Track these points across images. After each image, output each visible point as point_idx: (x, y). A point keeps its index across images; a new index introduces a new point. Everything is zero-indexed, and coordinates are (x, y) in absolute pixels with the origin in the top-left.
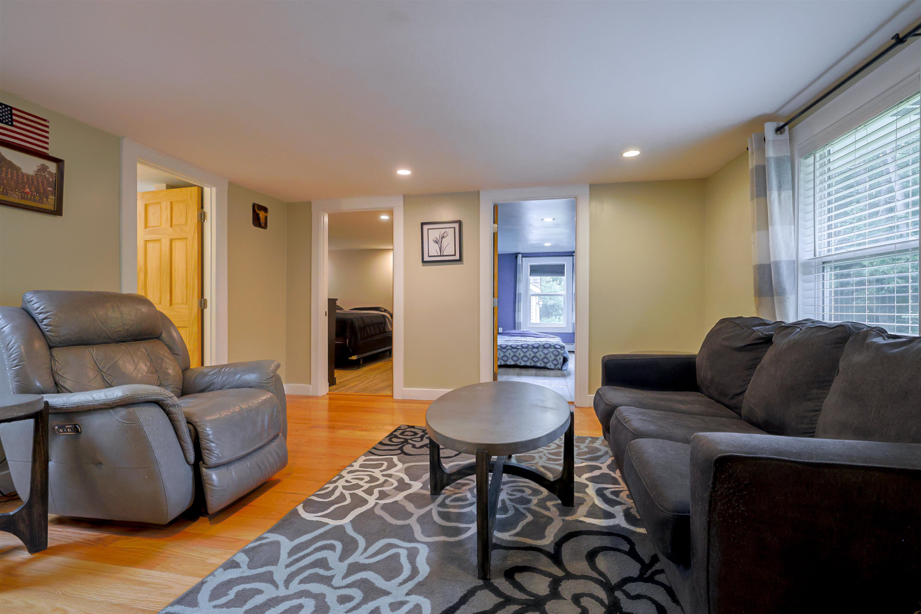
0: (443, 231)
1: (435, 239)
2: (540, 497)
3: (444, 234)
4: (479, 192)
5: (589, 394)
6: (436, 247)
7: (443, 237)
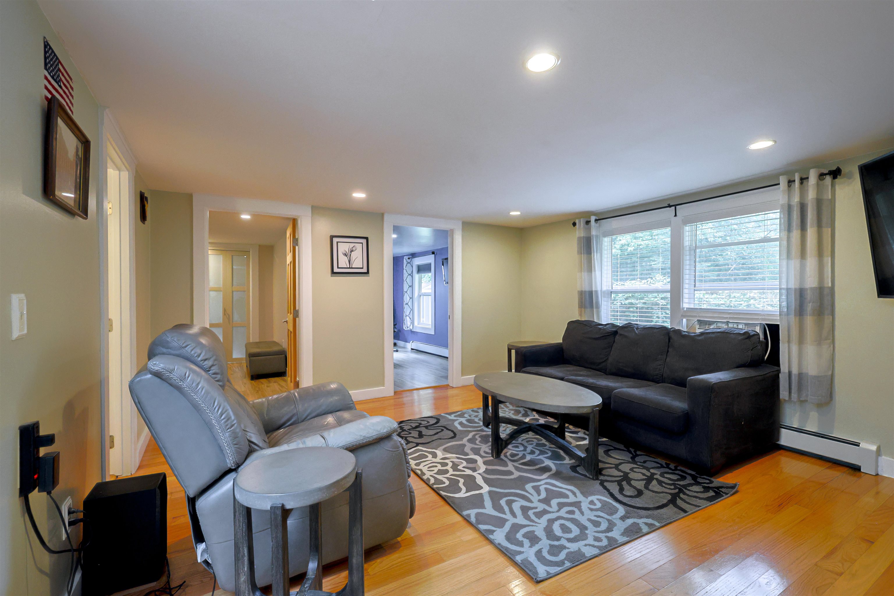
0: (352, 245)
1: (344, 252)
3: (353, 248)
4: (382, 215)
5: (462, 377)
6: (346, 259)
7: (352, 251)
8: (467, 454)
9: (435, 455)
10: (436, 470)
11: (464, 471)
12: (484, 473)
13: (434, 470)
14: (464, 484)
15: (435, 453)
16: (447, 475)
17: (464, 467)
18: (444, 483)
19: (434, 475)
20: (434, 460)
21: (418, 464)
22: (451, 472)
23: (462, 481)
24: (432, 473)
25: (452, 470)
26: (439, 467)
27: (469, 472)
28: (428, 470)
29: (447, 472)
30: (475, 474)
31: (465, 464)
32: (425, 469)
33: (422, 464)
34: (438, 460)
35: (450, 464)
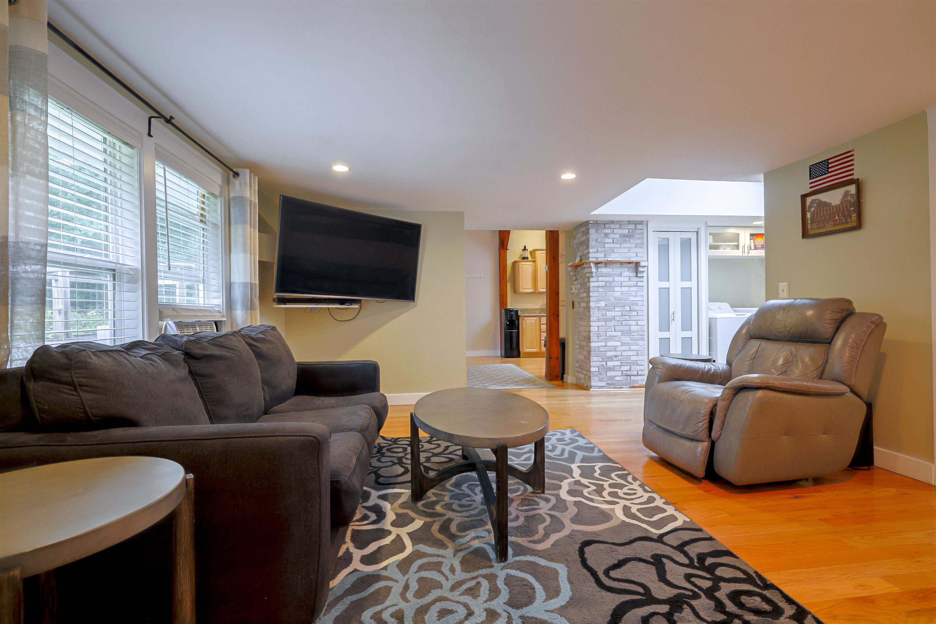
2: (442, 503)
8: (576, 503)
9: (626, 510)
10: (625, 490)
11: (590, 483)
12: (568, 477)
13: (628, 489)
14: (595, 471)
15: (625, 514)
16: (611, 481)
17: (589, 487)
18: (616, 475)
19: (627, 484)
20: (628, 503)
21: (651, 500)
22: (606, 485)
23: (596, 475)
24: (631, 487)
25: (604, 486)
26: (620, 493)
27: (585, 481)
28: (636, 490)
29: (611, 486)
30: (578, 478)
31: (585, 492)
32: (640, 492)
33: (644, 499)
34: (623, 503)
35: (605, 494)
